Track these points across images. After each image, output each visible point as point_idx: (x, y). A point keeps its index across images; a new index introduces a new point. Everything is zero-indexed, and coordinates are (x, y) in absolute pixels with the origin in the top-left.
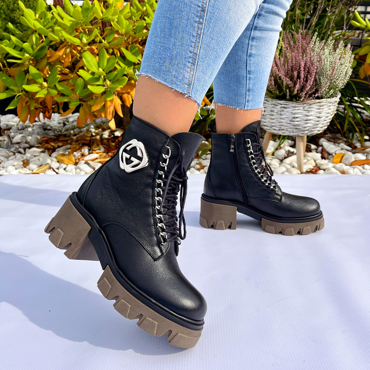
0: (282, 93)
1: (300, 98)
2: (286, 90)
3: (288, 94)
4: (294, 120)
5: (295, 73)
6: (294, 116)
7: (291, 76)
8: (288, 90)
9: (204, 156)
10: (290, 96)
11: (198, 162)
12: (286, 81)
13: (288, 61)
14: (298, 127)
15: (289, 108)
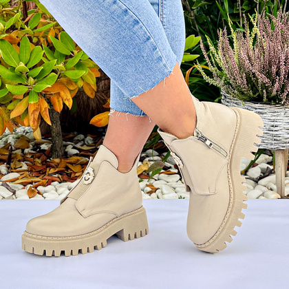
0: (257, 94)
1: (281, 100)
2: (262, 91)
3: (265, 95)
4: (272, 128)
5: (274, 69)
6: (272, 123)
7: (268, 73)
8: (264, 91)
9: (156, 176)
10: (267, 97)
11: (148, 183)
12: (262, 78)
13: (264, 53)
14: (278, 138)
15: (266, 113)
